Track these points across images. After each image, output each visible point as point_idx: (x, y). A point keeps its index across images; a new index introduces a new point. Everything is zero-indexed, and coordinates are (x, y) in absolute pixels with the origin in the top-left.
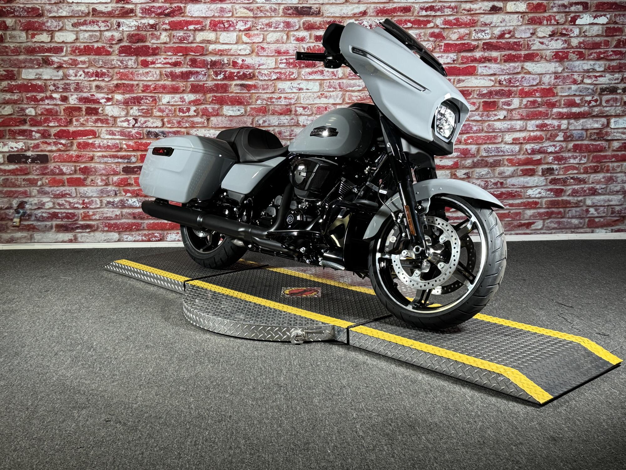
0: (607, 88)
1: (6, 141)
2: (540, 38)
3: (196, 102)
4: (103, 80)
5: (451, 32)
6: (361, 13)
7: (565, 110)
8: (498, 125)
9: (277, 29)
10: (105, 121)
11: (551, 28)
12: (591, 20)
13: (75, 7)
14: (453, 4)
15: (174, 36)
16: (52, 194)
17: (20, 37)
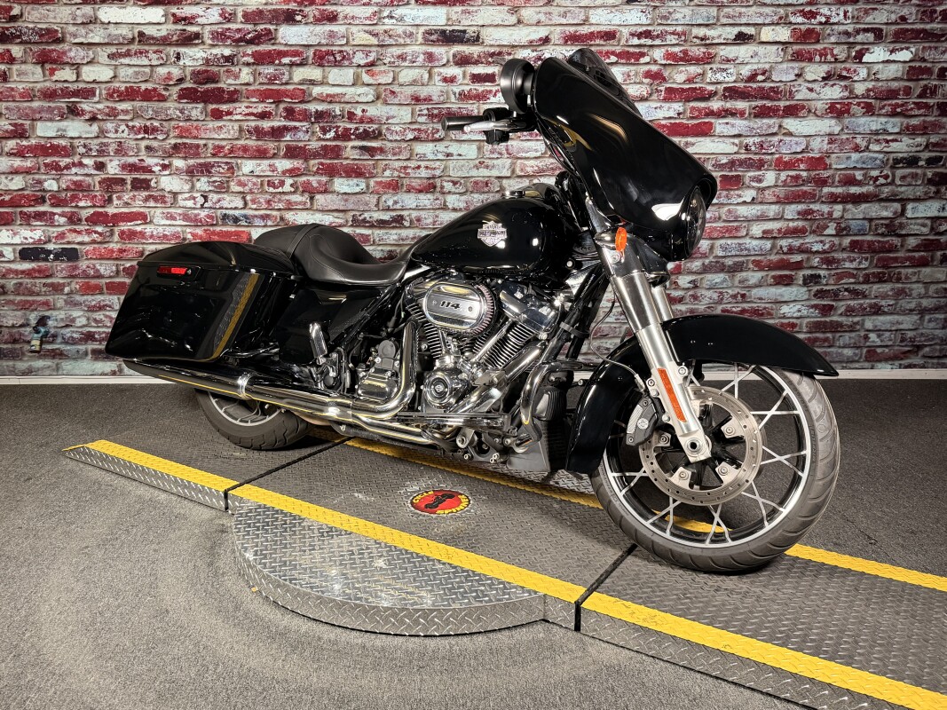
0: (905, 159)
1: (16, 228)
2: (809, 82)
3: (293, 173)
4: (156, 138)
5: (675, 71)
6: (540, 39)
7: (839, 190)
8: (743, 211)
9: (415, 64)
10: (162, 199)
11: (826, 68)
12: (887, 56)
13: (112, 30)
14: (679, 29)
15: (260, 74)
16: (85, 306)
17: (33, 74)
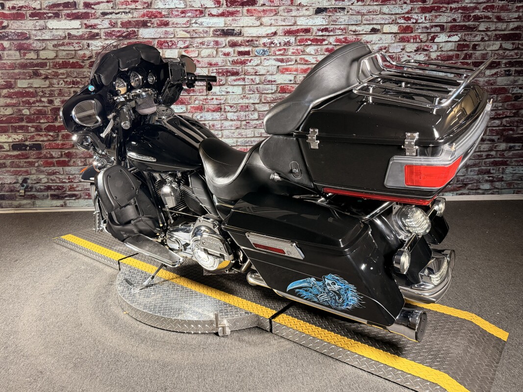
1: (10, 134)
2: (408, 52)
4: (79, 87)
6: (272, 33)
9: (209, 47)
11: (416, 45)
12: (447, 39)
13: (54, 32)
14: (342, 27)
16: (46, 172)
17: (15, 55)
